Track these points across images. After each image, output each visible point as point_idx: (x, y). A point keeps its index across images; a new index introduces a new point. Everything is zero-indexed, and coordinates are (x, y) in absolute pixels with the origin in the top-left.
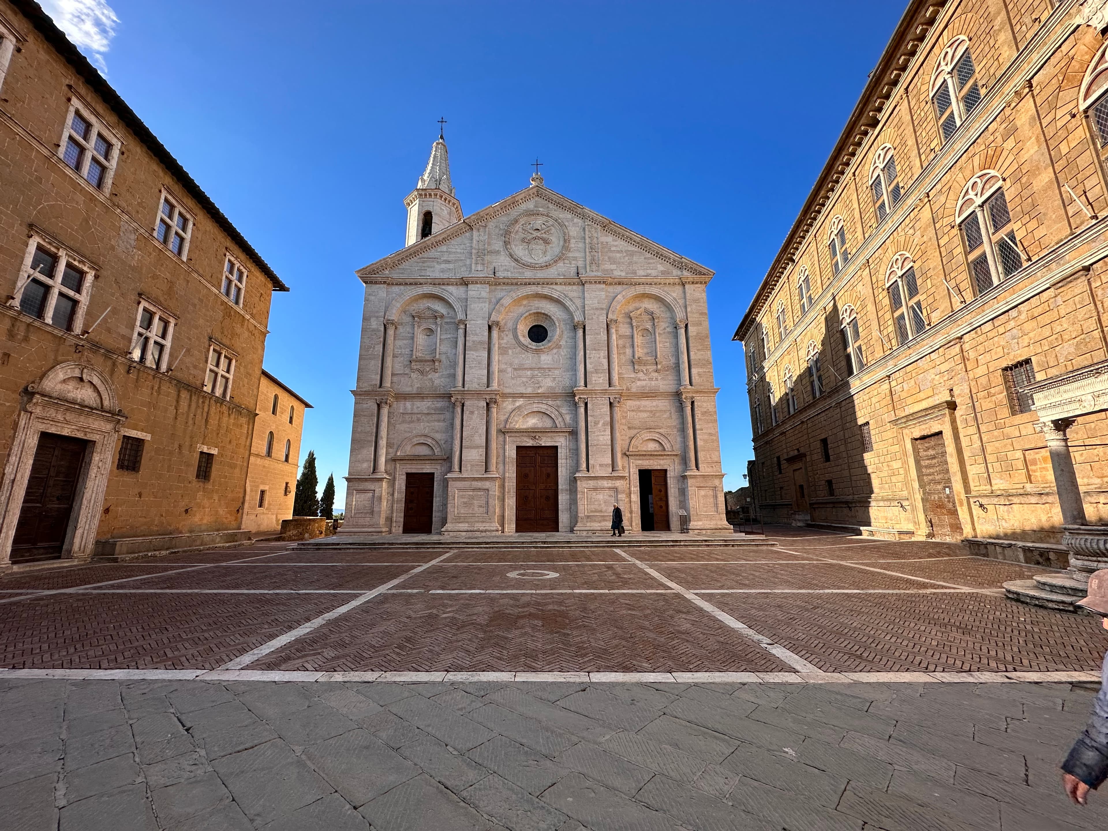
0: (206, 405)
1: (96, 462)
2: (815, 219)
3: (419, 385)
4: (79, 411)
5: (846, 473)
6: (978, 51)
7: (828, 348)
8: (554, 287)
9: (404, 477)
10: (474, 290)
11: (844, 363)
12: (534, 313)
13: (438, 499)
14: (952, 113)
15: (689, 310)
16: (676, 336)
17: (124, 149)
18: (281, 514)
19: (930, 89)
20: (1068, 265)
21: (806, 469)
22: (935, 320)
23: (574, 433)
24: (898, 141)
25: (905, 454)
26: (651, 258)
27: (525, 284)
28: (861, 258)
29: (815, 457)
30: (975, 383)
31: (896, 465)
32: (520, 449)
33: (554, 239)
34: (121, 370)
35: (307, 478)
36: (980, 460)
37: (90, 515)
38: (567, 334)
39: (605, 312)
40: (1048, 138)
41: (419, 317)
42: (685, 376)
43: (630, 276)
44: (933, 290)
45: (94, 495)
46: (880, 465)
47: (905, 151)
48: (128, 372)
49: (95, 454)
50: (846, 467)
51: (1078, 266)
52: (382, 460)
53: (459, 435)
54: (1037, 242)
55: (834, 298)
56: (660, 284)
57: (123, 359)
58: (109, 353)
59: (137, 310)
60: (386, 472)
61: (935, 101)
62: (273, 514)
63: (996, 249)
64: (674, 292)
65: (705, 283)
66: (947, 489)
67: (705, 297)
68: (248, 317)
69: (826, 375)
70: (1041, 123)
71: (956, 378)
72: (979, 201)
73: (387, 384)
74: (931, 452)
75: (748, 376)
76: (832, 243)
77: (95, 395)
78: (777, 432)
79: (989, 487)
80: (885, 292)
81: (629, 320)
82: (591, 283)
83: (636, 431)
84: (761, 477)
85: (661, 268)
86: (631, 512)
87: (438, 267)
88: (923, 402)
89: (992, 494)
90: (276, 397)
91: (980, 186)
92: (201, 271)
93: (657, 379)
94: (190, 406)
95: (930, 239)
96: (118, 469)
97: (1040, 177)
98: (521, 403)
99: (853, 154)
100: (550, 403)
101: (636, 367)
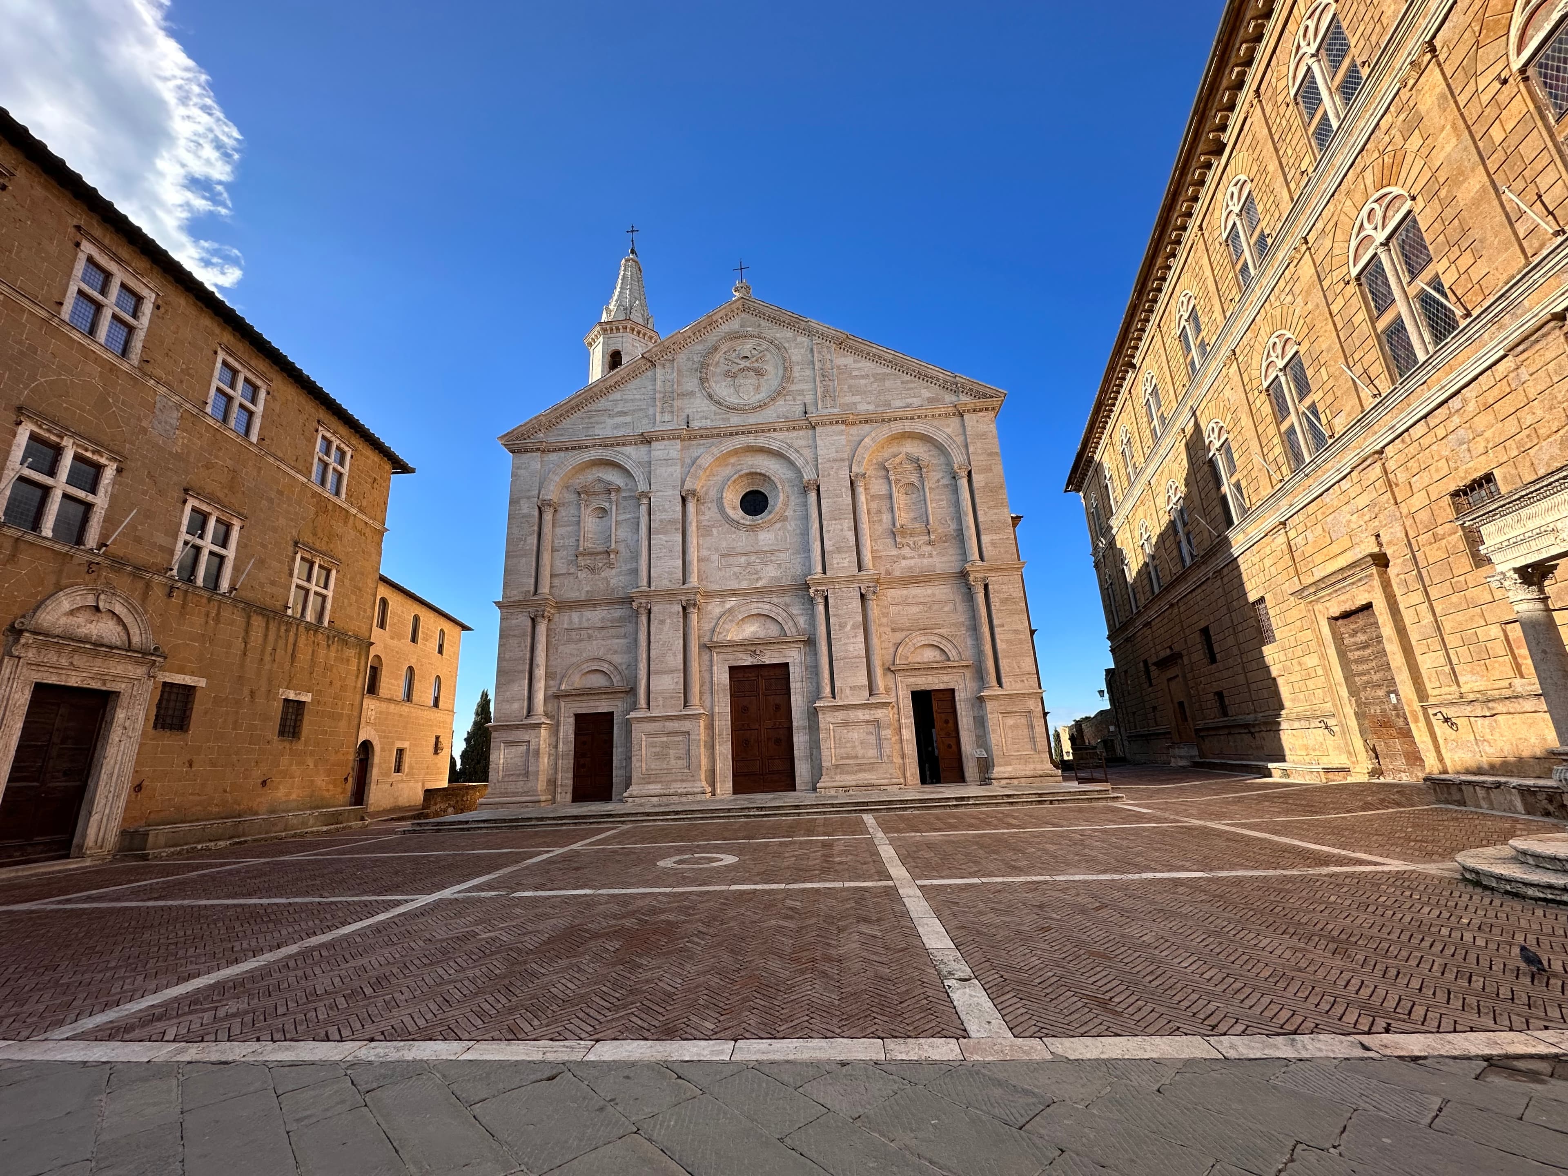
0: (292, 634)
1: (121, 721)
2: (1155, 301)
3: (589, 588)
4: (93, 652)
5: (1241, 679)
6: (1350, 16)
7: (1195, 489)
8: (773, 435)
9: (572, 720)
10: (659, 450)
11: (1219, 510)
12: (747, 474)
13: (620, 750)
14: (1325, 113)
15: (971, 449)
16: (956, 490)
17: (160, 302)
18: (430, 781)
19: (1290, 84)
20: (1529, 315)
21: (1185, 677)
22: (1339, 429)
23: (810, 642)
24: (1255, 168)
25: (1321, 643)
26: (912, 382)
27: (731, 434)
28: (1224, 349)
29: (1196, 657)
30: (1411, 520)
31: (1312, 661)
32: (734, 670)
33: (769, 368)
34: (158, 593)
35: (479, 729)
36: (1436, 644)
37: (111, 795)
38: (795, 500)
39: (847, 464)
40: (1470, 123)
41: (586, 493)
42: (971, 547)
43: (880, 410)
44: (1331, 383)
45: (117, 766)
46: (1288, 663)
47: (1267, 182)
48: (170, 595)
49: (119, 710)
50: (1239, 669)
51: (1545, 314)
52: (540, 697)
53: (644, 656)
54: (1477, 286)
55: (1194, 414)
56: (926, 416)
57: (161, 578)
58: (139, 571)
59: (182, 511)
60: (546, 715)
61: (1299, 99)
62: (417, 782)
63: (1417, 306)
64: (948, 426)
65: (993, 409)
66: (1393, 696)
67: (995, 430)
68: (354, 511)
69: (1197, 531)
70: (1456, 102)
71: (1381, 517)
72: (1381, 236)
73: (545, 589)
74: (1361, 638)
75: (1093, 543)
76: (1183, 333)
77: (119, 629)
78: (1139, 623)
79: (1454, 688)
80: (1264, 395)
81: (884, 473)
82: (824, 424)
83: (904, 634)
84: (1126, 693)
85: (926, 394)
86: (903, 756)
87: (610, 422)
88: (1339, 558)
89: (1462, 700)
90: (416, 619)
91: (1379, 213)
92: (280, 454)
93: (930, 556)
94: (266, 636)
95: (1317, 305)
96: (155, 727)
97: (1466, 185)
98: (732, 603)
99: (1195, 199)
100: (775, 600)
101: (898, 540)
